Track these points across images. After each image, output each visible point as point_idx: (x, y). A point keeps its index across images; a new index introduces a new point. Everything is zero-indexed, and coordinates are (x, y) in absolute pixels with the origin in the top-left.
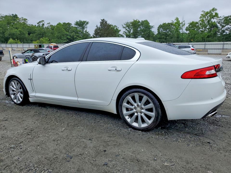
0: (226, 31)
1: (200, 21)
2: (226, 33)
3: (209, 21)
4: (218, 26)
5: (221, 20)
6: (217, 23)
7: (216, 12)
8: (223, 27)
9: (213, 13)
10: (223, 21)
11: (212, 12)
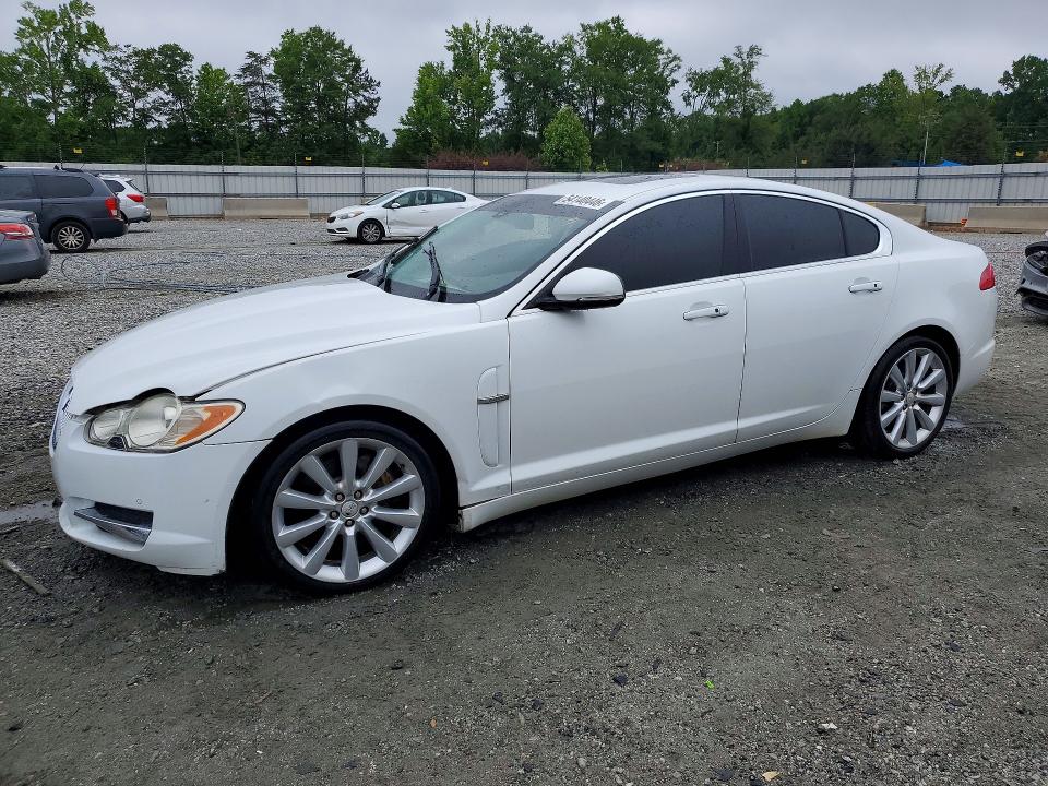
0: (156, 116)
1: (22, 51)
2: (156, 124)
3: (66, 60)
4: (113, 87)
5: (122, 62)
6: (108, 74)
7: (91, 19)
8: (139, 94)
9: (79, 21)
10: (131, 68)
11: (73, 16)
